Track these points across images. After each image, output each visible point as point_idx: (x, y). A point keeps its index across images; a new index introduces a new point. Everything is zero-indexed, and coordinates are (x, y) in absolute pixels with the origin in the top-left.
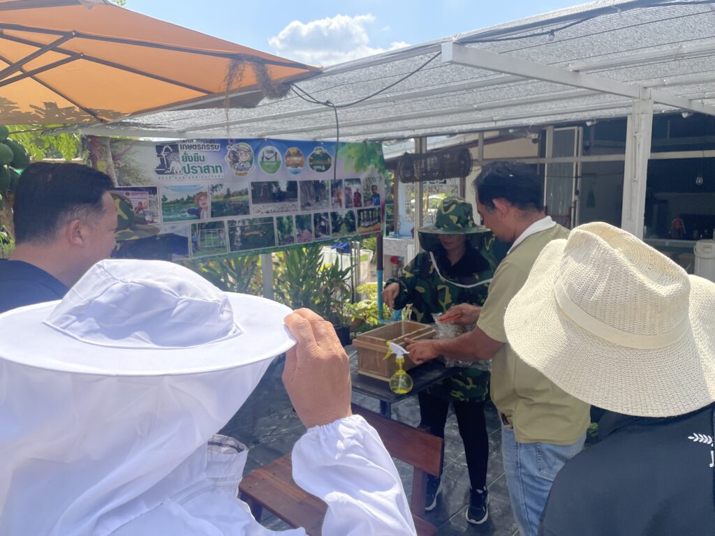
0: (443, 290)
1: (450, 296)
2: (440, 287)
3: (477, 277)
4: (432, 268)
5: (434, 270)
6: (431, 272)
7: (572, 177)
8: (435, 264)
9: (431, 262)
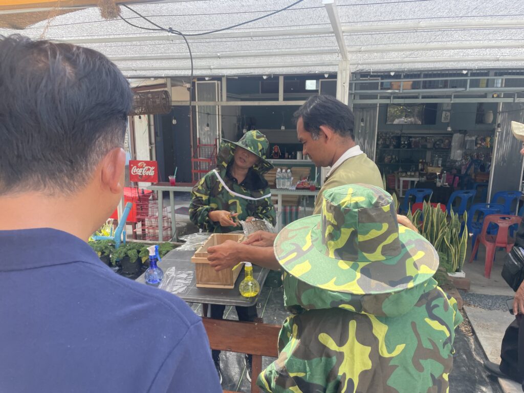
0: (235, 203)
1: (241, 208)
2: (230, 202)
3: (262, 192)
4: (220, 186)
5: (223, 187)
6: (220, 190)
7: (216, 115)
8: (223, 183)
9: (219, 182)
